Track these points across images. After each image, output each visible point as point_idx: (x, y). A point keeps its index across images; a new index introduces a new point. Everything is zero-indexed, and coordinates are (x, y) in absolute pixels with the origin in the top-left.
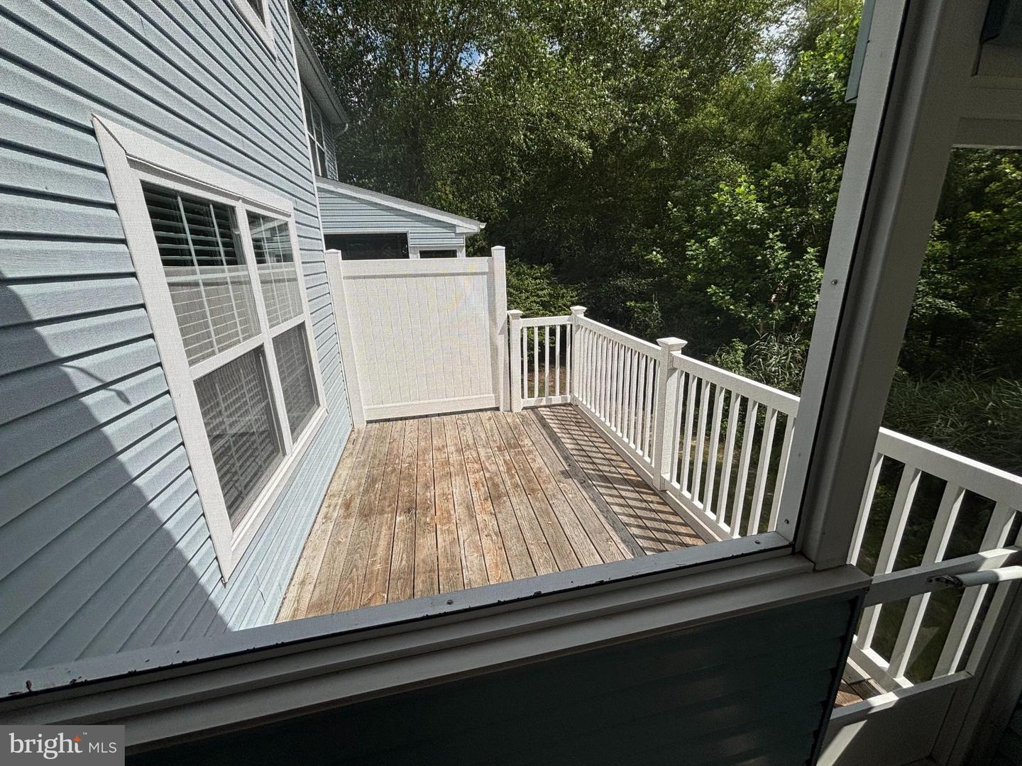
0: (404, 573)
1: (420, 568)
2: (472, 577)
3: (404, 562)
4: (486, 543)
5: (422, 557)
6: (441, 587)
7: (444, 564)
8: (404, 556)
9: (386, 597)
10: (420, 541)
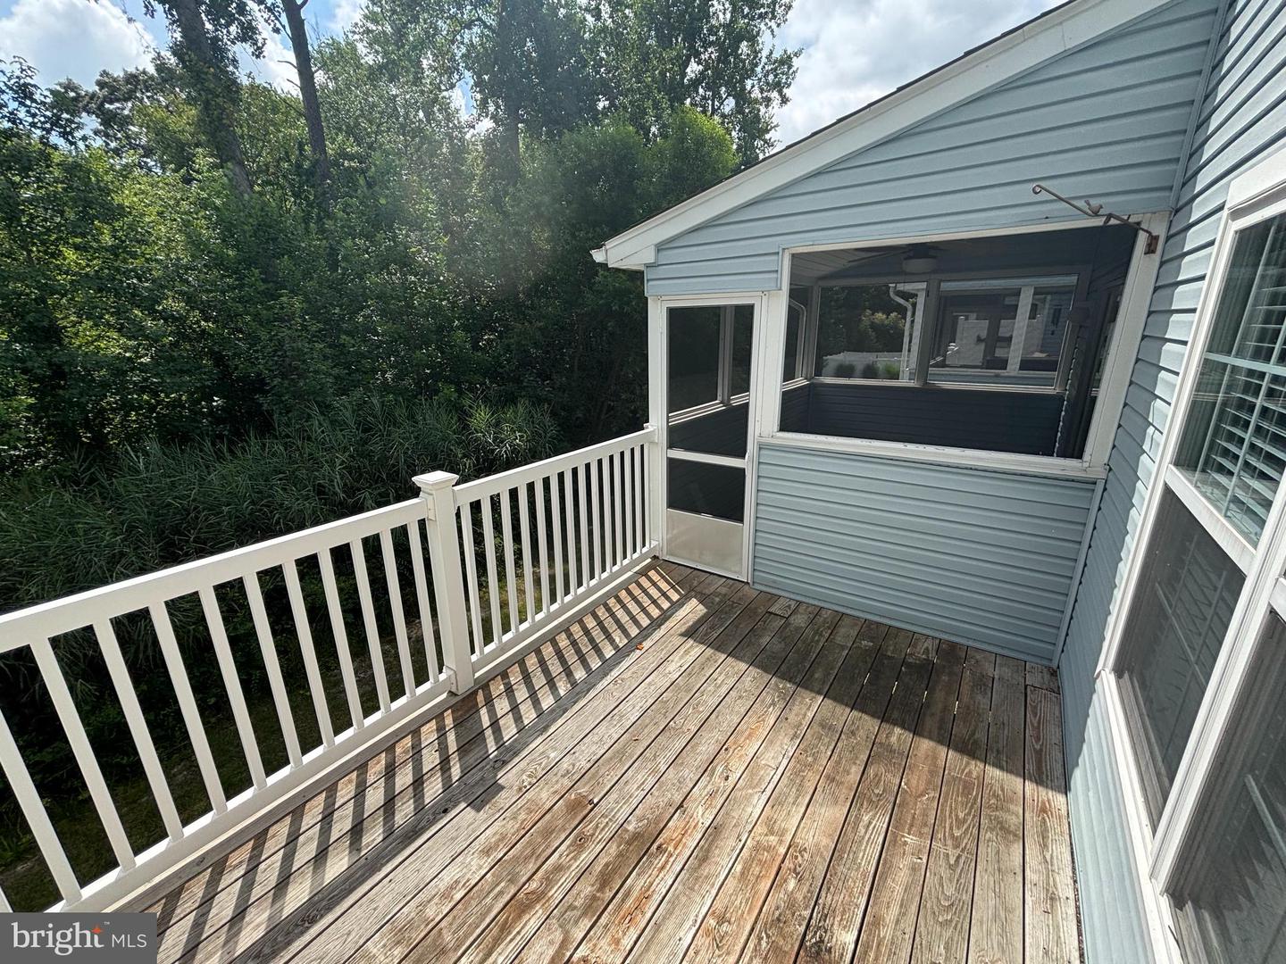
0: (870, 801)
1: (845, 793)
2: (786, 740)
3: (866, 819)
4: (737, 768)
5: (837, 809)
6: (829, 753)
7: (811, 779)
8: (863, 831)
9: (903, 784)
10: (827, 843)
